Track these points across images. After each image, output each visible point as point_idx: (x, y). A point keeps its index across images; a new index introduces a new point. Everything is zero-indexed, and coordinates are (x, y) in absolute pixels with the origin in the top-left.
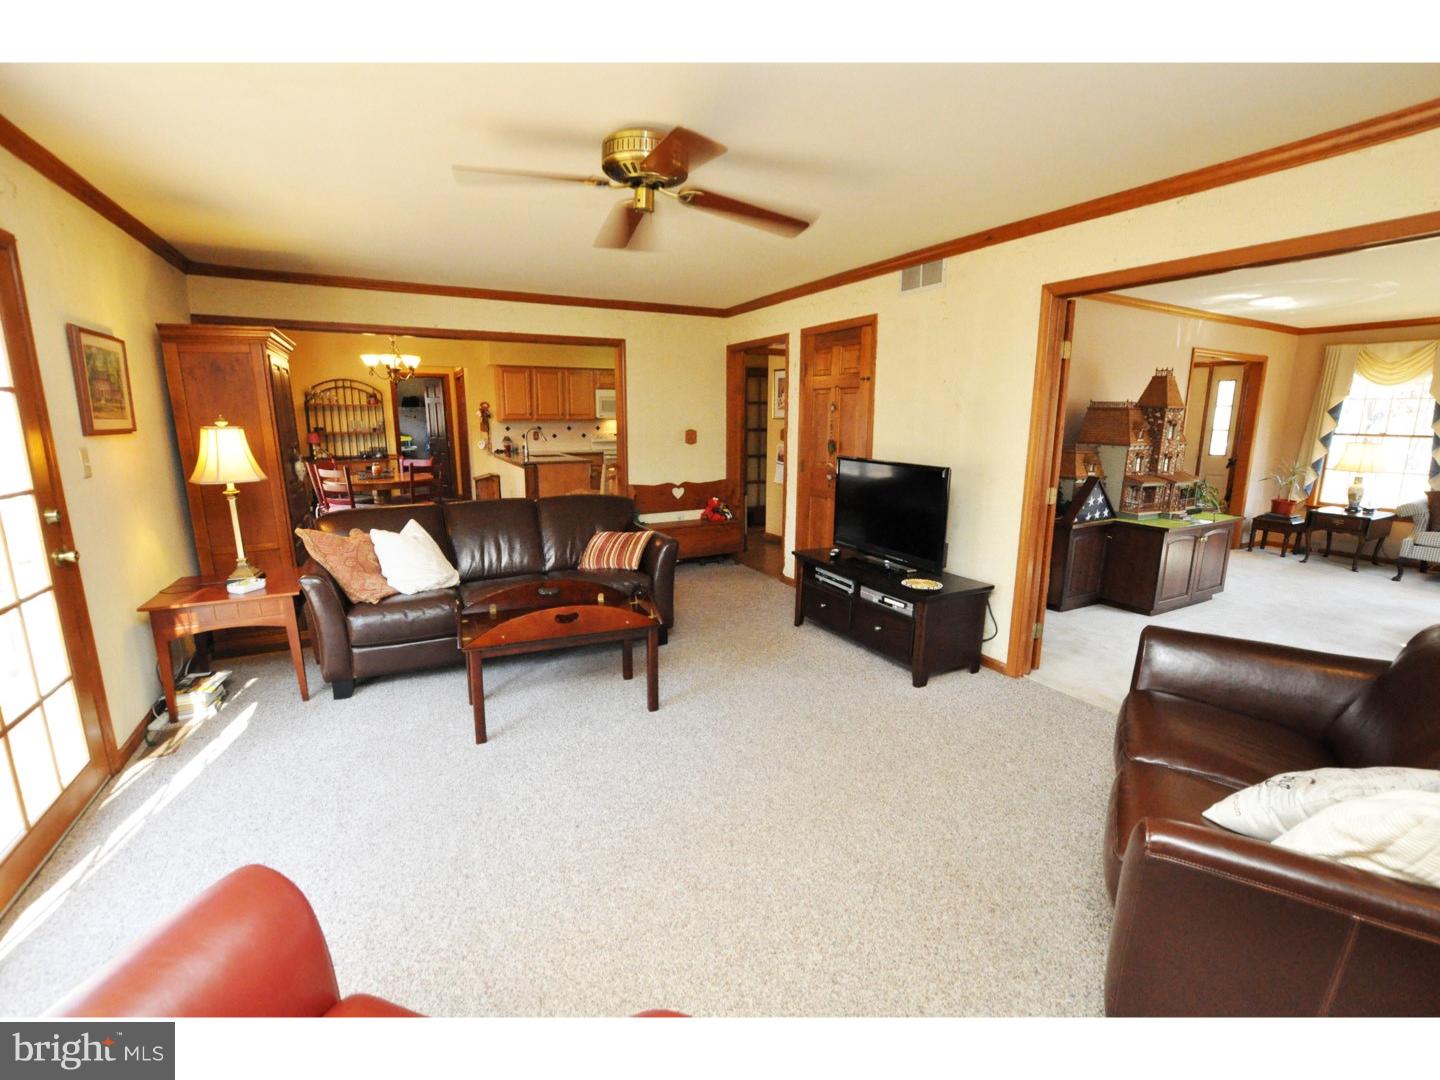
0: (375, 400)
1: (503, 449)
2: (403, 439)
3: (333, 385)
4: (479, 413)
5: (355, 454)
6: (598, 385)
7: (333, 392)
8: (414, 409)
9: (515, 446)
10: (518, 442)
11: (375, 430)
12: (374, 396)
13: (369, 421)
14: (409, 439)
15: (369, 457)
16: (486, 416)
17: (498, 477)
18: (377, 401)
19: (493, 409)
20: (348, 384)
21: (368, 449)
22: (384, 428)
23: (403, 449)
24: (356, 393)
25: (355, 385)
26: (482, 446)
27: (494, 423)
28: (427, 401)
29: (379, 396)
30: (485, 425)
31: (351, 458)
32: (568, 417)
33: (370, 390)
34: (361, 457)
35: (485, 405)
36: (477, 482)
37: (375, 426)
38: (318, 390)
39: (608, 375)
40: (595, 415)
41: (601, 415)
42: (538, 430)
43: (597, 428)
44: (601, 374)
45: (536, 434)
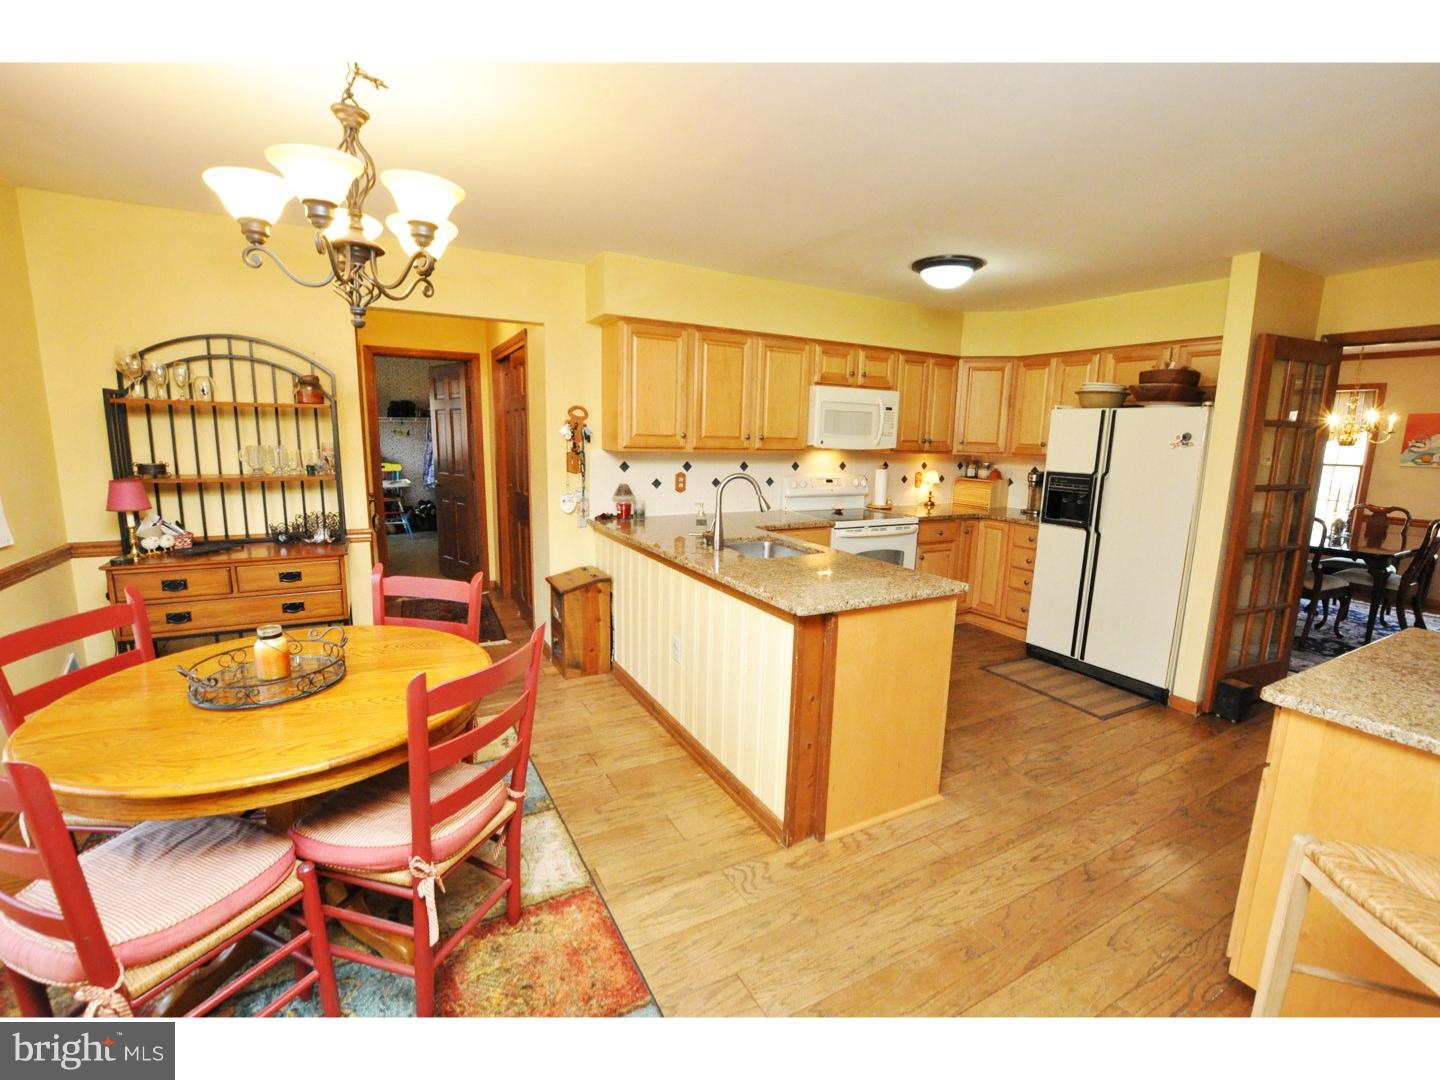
0: (313, 397)
1: (615, 512)
2: (388, 467)
3: (199, 348)
4: (566, 431)
5: (258, 529)
6: (817, 378)
7: (200, 369)
8: (406, 420)
9: (639, 507)
10: (645, 498)
11: (311, 469)
12: (314, 382)
13: (301, 444)
14: (397, 468)
15: (295, 539)
16: (579, 435)
17: (609, 581)
18: (320, 396)
19: (594, 425)
20: (241, 348)
21: (295, 514)
22: (338, 467)
23: (386, 484)
24: (263, 372)
25: (261, 352)
26: (569, 507)
27: (594, 452)
28: (433, 406)
29: (325, 384)
30: (577, 460)
31: (248, 541)
32: (758, 444)
33: (304, 370)
34: (273, 538)
35: (579, 413)
36: (557, 595)
37: (315, 461)
38: (154, 361)
39: (837, 355)
40: (806, 441)
41: (822, 442)
42: (684, 471)
43: (795, 466)
44: (825, 352)
45: (681, 479)
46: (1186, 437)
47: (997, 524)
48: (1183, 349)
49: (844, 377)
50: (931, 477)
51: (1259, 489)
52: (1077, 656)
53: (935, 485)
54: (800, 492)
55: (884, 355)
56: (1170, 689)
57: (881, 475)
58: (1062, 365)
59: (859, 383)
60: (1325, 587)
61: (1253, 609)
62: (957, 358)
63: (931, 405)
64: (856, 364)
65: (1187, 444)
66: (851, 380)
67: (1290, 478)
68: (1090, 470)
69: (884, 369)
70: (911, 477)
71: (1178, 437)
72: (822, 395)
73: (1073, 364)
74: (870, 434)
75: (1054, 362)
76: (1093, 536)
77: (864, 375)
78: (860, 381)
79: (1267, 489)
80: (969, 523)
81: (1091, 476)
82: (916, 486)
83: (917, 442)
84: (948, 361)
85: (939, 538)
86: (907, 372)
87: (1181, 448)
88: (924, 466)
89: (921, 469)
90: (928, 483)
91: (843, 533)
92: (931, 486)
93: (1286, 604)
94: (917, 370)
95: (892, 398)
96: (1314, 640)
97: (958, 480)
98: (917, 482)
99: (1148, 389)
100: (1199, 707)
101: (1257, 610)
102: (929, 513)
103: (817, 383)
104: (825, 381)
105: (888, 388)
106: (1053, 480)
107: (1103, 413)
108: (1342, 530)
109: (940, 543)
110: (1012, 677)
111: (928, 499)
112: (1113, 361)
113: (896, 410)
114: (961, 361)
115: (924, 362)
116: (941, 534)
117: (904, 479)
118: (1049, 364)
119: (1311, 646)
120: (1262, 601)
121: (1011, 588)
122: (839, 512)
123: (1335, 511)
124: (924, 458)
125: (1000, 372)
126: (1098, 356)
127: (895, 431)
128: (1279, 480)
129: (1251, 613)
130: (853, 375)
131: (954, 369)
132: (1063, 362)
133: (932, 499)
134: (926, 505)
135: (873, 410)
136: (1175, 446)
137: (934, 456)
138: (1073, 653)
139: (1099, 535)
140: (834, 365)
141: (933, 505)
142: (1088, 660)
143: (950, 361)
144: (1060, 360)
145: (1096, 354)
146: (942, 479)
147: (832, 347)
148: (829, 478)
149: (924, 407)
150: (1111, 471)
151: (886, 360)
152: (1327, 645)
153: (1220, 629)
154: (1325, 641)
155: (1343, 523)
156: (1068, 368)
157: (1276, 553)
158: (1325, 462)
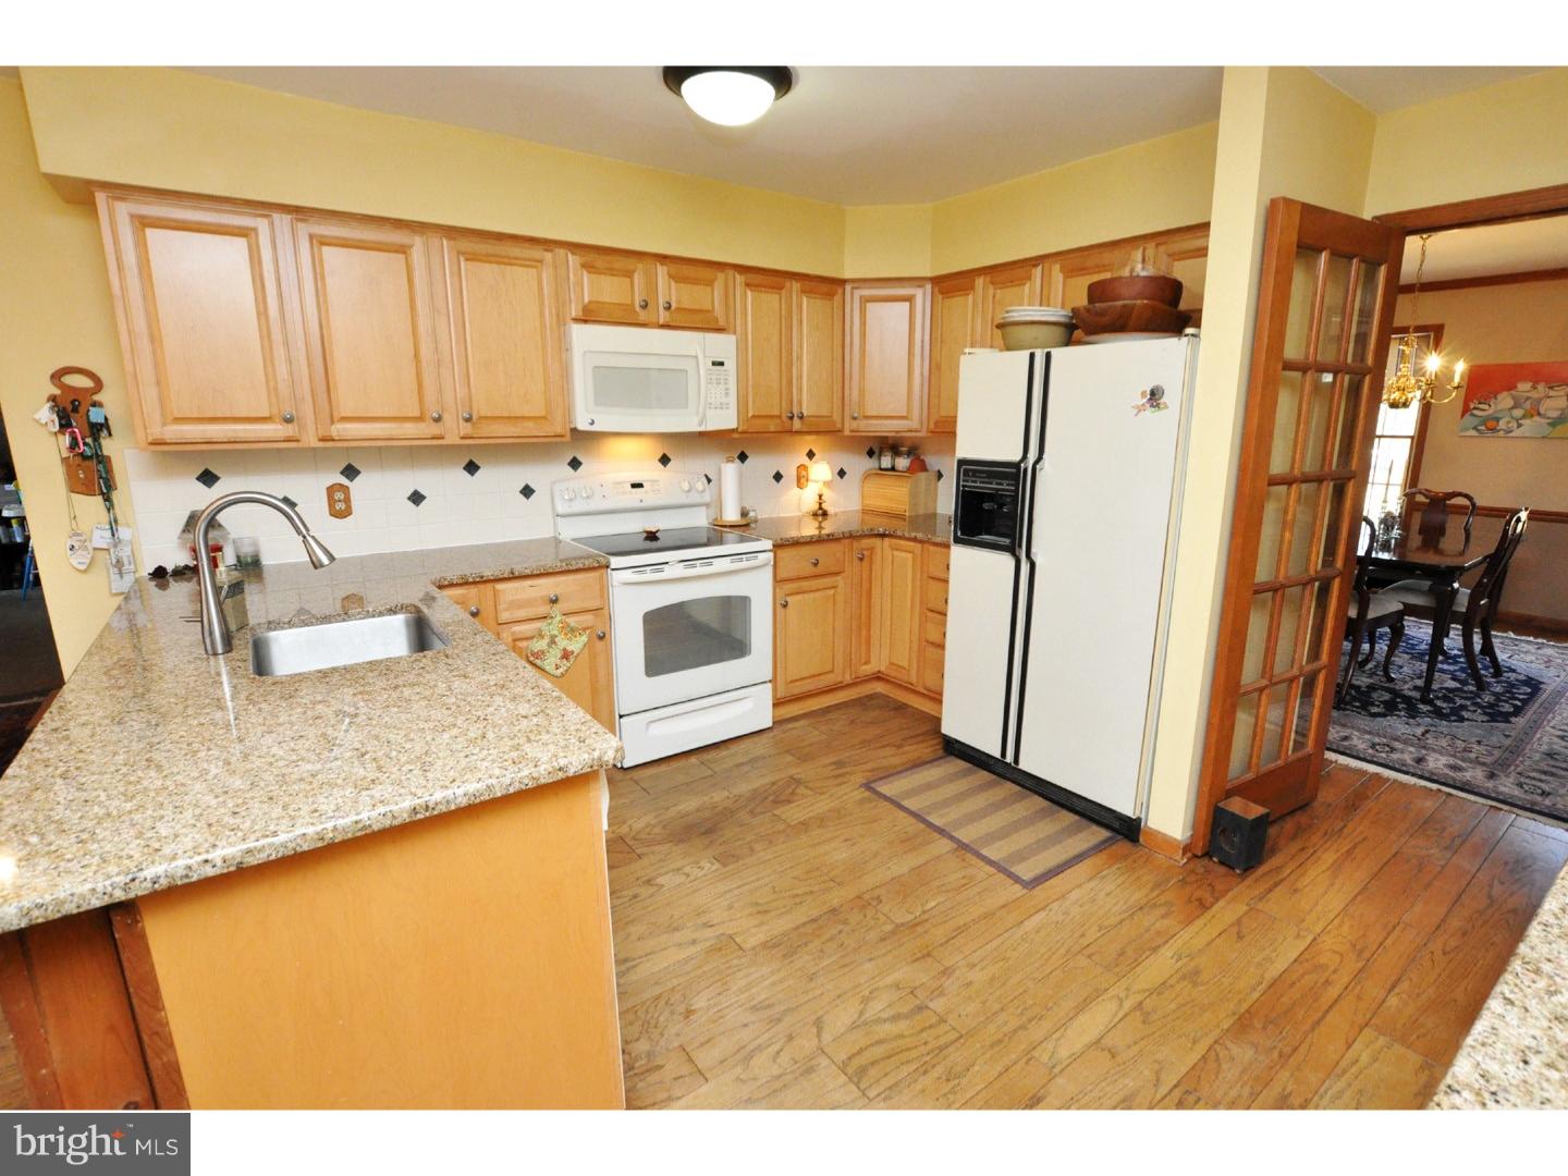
1: (183, 564)
4: (48, 416)
9: (241, 548)
10: (258, 535)
16: (82, 423)
19: (118, 404)
26: (81, 559)
27: (125, 454)
30: (88, 470)
32: (463, 429)
35: (77, 381)
39: (611, 272)
40: (570, 422)
41: (592, 423)
42: (344, 481)
43: (575, 464)
44: (586, 266)
45: (339, 495)
46: (1155, 396)
47: (903, 542)
48: (1162, 248)
49: (629, 308)
50: (821, 471)
51: (1274, 481)
52: (1009, 758)
53: (828, 484)
54: (578, 507)
55: (706, 273)
56: (1143, 816)
57: (730, 471)
58: (991, 287)
59: (661, 321)
60: (1371, 614)
61: (1269, 679)
62: (842, 282)
63: (800, 358)
64: (651, 286)
65: (1158, 405)
66: (643, 316)
67: (1324, 458)
68: (1016, 456)
69: (710, 297)
70: (790, 473)
71: (1143, 394)
72: (585, 338)
73: (1005, 284)
74: (686, 406)
75: (980, 282)
76: (1025, 568)
77: (668, 307)
78: (663, 317)
79: (1287, 481)
80: (866, 542)
81: (1016, 465)
82: (800, 485)
83: (779, 417)
84: (825, 288)
85: (810, 570)
86: (752, 305)
87: (1149, 413)
88: (811, 455)
89: (805, 460)
90: (816, 482)
91: (628, 576)
92: (820, 485)
93: (1316, 665)
94: (771, 300)
95: (723, 345)
96: (1357, 688)
97: (867, 476)
98: (801, 480)
99: (1101, 314)
100: (1186, 849)
101: (1275, 680)
102: (820, 528)
103: (576, 320)
104: (589, 316)
105: (720, 330)
106: (966, 471)
107: (1032, 356)
108: (1393, 528)
109: (816, 576)
110: (906, 803)
111: (817, 506)
112: (1061, 275)
113: (731, 365)
114: (848, 287)
115: (781, 288)
116: (816, 564)
117: (778, 477)
118: (973, 288)
119: (1354, 699)
120: (1280, 667)
121: (927, 641)
122: (652, 536)
123: (1385, 501)
124: (810, 442)
125: (908, 304)
126: (1040, 268)
127: (733, 400)
128: (1309, 465)
129: (1266, 687)
130: (645, 306)
131: (837, 298)
132: (992, 283)
133: (824, 506)
134: (815, 515)
135: (689, 365)
136: (1140, 409)
137: (821, 438)
138: (1004, 754)
139: (1033, 566)
140: (609, 290)
141: (825, 514)
142: (1023, 766)
143: (828, 287)
144: (988, 279)
145: (1035, 266)
146: (842, 473)
147: (597, 257)
148: (637, 481)
149: (787, 361)
150: (1046, 456)
151: (710, 283)
152: (1375, 695)
153: (1216, 721)
154: (1372, 688)
155: (1394, 518)
156: (998, 291)
157: (1305, 585)
158: (1378, 432)
